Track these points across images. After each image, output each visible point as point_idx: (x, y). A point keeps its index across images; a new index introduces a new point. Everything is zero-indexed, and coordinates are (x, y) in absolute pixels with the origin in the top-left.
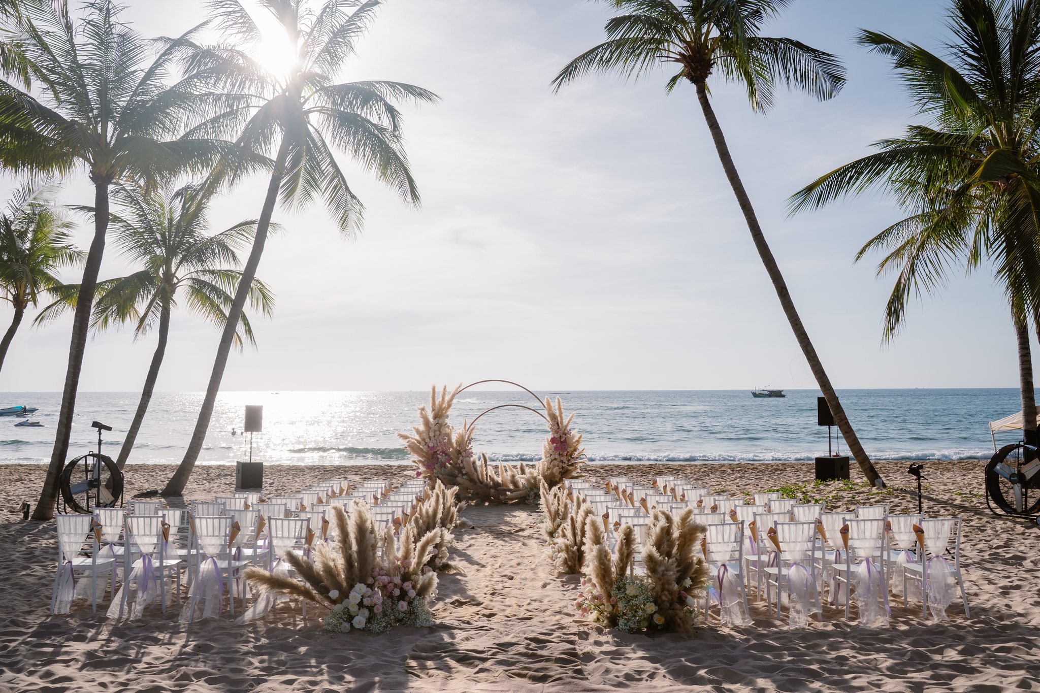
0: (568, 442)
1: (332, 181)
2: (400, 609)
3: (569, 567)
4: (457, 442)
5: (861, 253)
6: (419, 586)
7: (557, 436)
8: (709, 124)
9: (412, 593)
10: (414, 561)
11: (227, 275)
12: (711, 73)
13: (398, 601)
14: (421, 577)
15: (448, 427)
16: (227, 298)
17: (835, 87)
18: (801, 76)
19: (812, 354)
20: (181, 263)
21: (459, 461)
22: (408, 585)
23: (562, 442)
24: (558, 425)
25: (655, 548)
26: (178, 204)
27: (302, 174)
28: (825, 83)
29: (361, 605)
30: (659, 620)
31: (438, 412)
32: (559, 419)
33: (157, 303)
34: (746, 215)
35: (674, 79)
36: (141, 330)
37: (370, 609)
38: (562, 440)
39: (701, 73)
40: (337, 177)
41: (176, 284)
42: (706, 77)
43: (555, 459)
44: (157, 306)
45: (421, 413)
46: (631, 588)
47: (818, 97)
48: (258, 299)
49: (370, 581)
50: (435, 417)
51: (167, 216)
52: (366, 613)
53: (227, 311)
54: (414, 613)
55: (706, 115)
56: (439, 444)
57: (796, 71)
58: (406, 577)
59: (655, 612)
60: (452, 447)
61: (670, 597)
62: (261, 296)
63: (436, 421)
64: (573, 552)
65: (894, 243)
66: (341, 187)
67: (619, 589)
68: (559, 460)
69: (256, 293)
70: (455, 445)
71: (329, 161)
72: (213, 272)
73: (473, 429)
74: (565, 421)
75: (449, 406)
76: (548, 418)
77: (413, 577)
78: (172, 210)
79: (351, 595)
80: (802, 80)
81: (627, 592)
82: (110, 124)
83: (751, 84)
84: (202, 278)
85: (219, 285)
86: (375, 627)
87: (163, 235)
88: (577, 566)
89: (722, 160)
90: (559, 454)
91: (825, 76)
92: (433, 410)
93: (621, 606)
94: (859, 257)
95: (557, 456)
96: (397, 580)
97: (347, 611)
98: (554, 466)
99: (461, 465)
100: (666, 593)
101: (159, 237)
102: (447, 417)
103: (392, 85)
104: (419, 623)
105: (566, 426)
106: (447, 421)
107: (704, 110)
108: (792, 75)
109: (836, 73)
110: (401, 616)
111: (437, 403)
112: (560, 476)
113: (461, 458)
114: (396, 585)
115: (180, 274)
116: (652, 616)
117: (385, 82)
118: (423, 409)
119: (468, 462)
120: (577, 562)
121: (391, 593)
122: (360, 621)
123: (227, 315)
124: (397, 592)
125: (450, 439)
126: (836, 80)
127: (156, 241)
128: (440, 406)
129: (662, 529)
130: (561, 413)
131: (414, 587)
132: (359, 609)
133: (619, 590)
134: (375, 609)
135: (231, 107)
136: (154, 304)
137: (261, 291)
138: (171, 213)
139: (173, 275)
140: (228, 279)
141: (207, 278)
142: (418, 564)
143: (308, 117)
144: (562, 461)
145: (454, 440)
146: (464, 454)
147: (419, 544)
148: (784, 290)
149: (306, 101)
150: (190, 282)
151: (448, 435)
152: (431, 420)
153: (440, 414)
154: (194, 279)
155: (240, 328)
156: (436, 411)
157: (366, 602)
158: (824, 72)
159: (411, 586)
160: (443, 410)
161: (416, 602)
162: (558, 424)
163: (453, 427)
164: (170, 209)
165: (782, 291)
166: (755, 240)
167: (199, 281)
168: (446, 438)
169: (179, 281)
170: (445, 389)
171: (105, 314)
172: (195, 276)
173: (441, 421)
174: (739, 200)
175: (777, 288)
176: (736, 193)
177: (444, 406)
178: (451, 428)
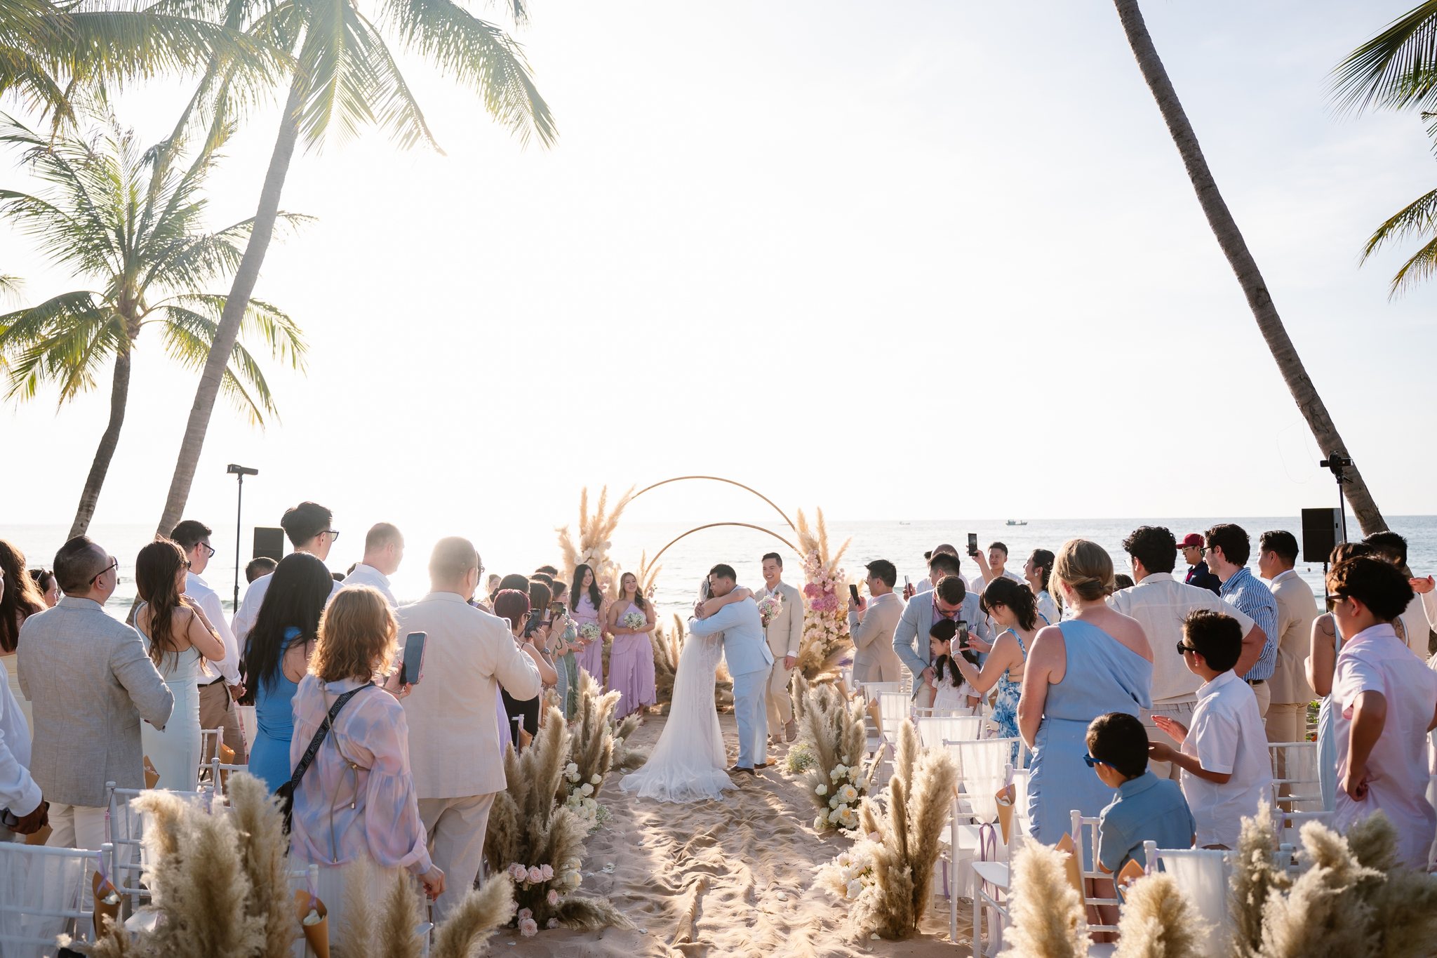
0: (837, 592)
1: (401, 123)
3: (891, 920)
7: (817, 581)
15: (610, 564)
19: (1323, 418)
20: (149, 279)
23: (826, 593)
24: (819, 562)
26: (146, 176)
27: (337, 91)
31: (592, 536)
32: (820, 548)
34: (1182, 151)
38: (828, 588)
40: (411, 115)
41: (140, 318)
43: (814, 626)
45: (561, 538)
48: (283, 347)
50: (587, 546)
51: (126, 198)
62: (289, 342)
63: (588, 553)
64: (902, 883)
66: (418, 133)
68: (821, 627)
69: (281, 337)
71: (395, 85)
72: (204, 299)
73: (658, 569)
74: (832, 556)
75: (612, 525)
76: (800, 547)
78: (135, 189)
84: (186, 305)
87: (119, 232)
88: (911, 917)
89: (1133, 45)
90: (822, 617)
92: (583, 533)
95: (817, 621)
98: (813, 639)
101: (112, 236)
102: (609, 545)
105: (835, 563)
106: (607, 553)
111: (590, 519)
112: (823, 658)
115: (147, 300)
118: (564, 531)
120: (909, 908)
127: (107, 243)
128: (596, 524)
130: (824, 537)
137: (289, 333)
138: (133, 194)
139: (136, 302)
141: (196, 307)
144: (828, 631)
148: (1262, 294)
150: (164, 315)
152: (579, 551)
153: (593, 542)
154: (171, 308)
156: (588, 535)
160: (601, 532)
162: (818, 558)
163: (619, 565)
164: (132, 186)
165: (1258, 296)
166: (1201, 199)
167: (179, 311)
168: (608, 586)
169: (147, 312)
170: (604, 492)
171: (30, 373)
172: (175, 303)
173: (595, 553)
174: (1169, 123)
175: (1248, 290)
176: (1162, 109)
177: (602, 525)
178: (615, 566)
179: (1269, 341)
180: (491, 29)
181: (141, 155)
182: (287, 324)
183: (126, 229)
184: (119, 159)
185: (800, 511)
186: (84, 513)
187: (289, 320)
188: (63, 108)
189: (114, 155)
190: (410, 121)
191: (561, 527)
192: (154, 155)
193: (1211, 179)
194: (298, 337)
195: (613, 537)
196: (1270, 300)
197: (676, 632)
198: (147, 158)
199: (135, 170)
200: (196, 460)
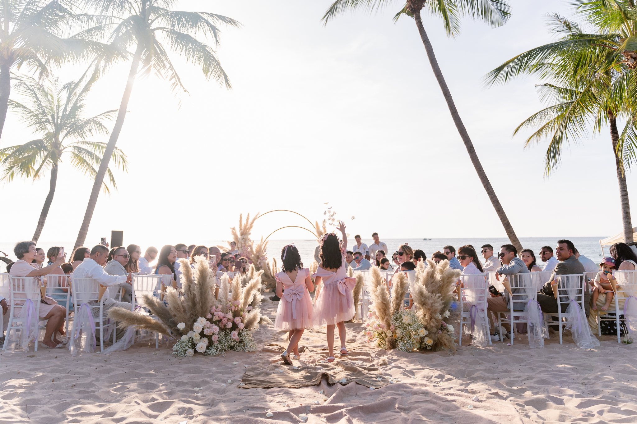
1: (171, 79)
2: (233, 337)
4: (256, 251)
5: (517, 130)
6: (246, 321)
8: (423, 40)
9: (241, 326)
10: (241, 301)
11: (98, 145)
12: (424, 6)
13: (231, 331)
14: (247, 314)
15: (250, 241)
16: (97, 159)
17: (503, 19)
18: (482, 12)
19: (491, 190)
20: (66, 135)
21: (258, 263)
22: (238, 320)
25: (424, 287)
26: (64, 95)
28: (496, 15)
29: (202, 335)
30: (429, 342)
31: (244, 231)
33: (48, 160)
34: (447, 100)
35: (399, 14)
36: (37, 177)
37: (209, 337)
39: (418, 6)
40: (174, 77)
41: (62, 150)
42: (421, 8)
44: (48, 162)
45: (233, 232)
46: (406, 318)
47: (492, 25)
48: (119, 162)
49: (209, 316)
50: (242, 234)
51: (56, 103)
52: (206, 340)
53: (97, 168)
54: (243, 342)
55: (421, 34)
56: (244, 252)
57: (478, 9)
58: (236, 314)
59: (426, 336)
60: (253, 254)
61: (436, 323)
62: (121, 161)
63: (243, 236)
65: (538, 124)
66: (177, 84)
67: (396, 319)
69: (118, 158)
70: (255, 252)
71: (168, 66)
72: (88, 143)
73: (267, 242)
75: (251, 227)
77: (242, 313)
79: (194, 327)
80: (482, 14)
81: (404, 321)
82: (11, 23)
83: (446, 18)
84: (81, 145)
85: (93, 151)
86: (212, 351)
87: (53, 116)
89: (431, 63)
91: (497, 12)
92: (241, 229)
93: (399, 332)
94: (516, 132)
96: (230, 315)
97: (191, 340)
99: (260, 266)
100: (433, 320)
101: (50, 118)
102: (250, 234)
103: (212, 15)
104: (247, 348)
106: (249, 237)
107: (419, 30)
108: (476, 10)
109: (505, 10)
110: (233, 344)
111: (243, 225)
113: (259, 261)
114: (229, 320)
115: (64, 143)
116: (422, 338)
117: (206, 13)
118: (234, 229)
119: (265, 263)
121: (225, 326)
122: (202, 346)
123: (97, 171)
124: (230, 325)
125: (251, 249)
126: (505, 14)
127: (48, 121)
128: (245, 226)
129: (428, 273)
131: (242, 321)
132: (201, 338)
133: (396, 321)
134: (213, 338)
135: (101, 23)
136: (47, 161)
137: (122, 157)
138: (59, 101)
139: (60, 144)
140: (99, 149)
141: (85, 146)
142: (245, 303)
143: (154, 33)
145: (254, 250)
146: (261, 258)
147: (245, 289)
148: (472, 149)
149: (152, 22)
150: (72, 149)
151: (251, 246)
152: (239, 236)
153: (245, 233)
154: (75, 147)
155: (106, 179)
156: (243, 230)
157: (206, 332)
158: (497, 9)
159: (240, 320)
160: (247, 229)
161: (244, 333)
163: (253, 241)
164: (58, 99)
165: (471, 149)
166: (453, 116)
167: (78, 148)
168: (249, 248)
169: (65, 148)
170: (248, 215)
171: (12, 171)
172: (76, 145)
173: (245, 237)
174: (442, 90)
175: (467, 147)
176: (440, 85)
177: (248, 227)
178: (252, 241)
179: (474, 164)
180: (205, 46)
181: (62, 87)
182: (121, 154)
183: (56, 115)
184: (53, 88)
185: (316, 222)
186: (40, 225)
187: (121, 151)
188: (44, 70)
189: (51, 86)
190: (174, 79)
191: (232, 227)
192: (67, 86)
193: (456, 110)
194: (126, 159)
195: (252, 231)
196: (474, 151)
197: (274, 264)
198: (64, 88)
199: (59, 92)
200: (95, 204)
